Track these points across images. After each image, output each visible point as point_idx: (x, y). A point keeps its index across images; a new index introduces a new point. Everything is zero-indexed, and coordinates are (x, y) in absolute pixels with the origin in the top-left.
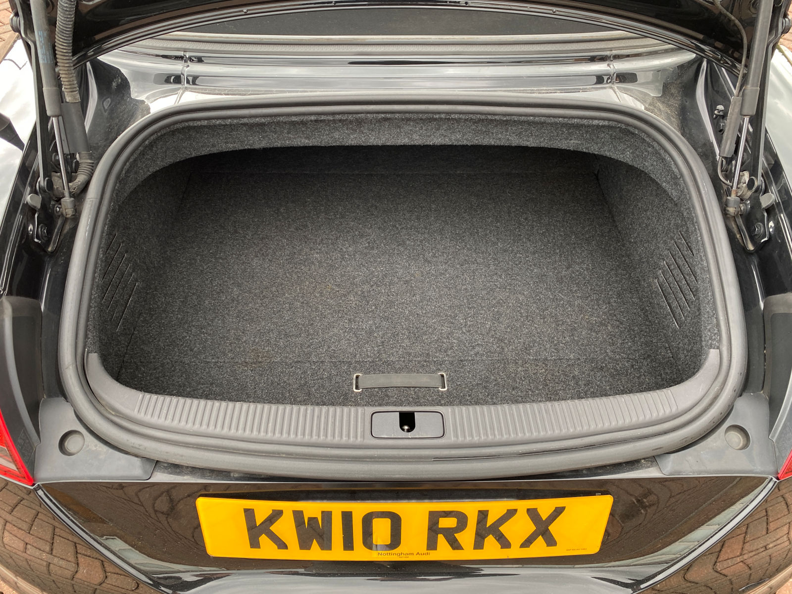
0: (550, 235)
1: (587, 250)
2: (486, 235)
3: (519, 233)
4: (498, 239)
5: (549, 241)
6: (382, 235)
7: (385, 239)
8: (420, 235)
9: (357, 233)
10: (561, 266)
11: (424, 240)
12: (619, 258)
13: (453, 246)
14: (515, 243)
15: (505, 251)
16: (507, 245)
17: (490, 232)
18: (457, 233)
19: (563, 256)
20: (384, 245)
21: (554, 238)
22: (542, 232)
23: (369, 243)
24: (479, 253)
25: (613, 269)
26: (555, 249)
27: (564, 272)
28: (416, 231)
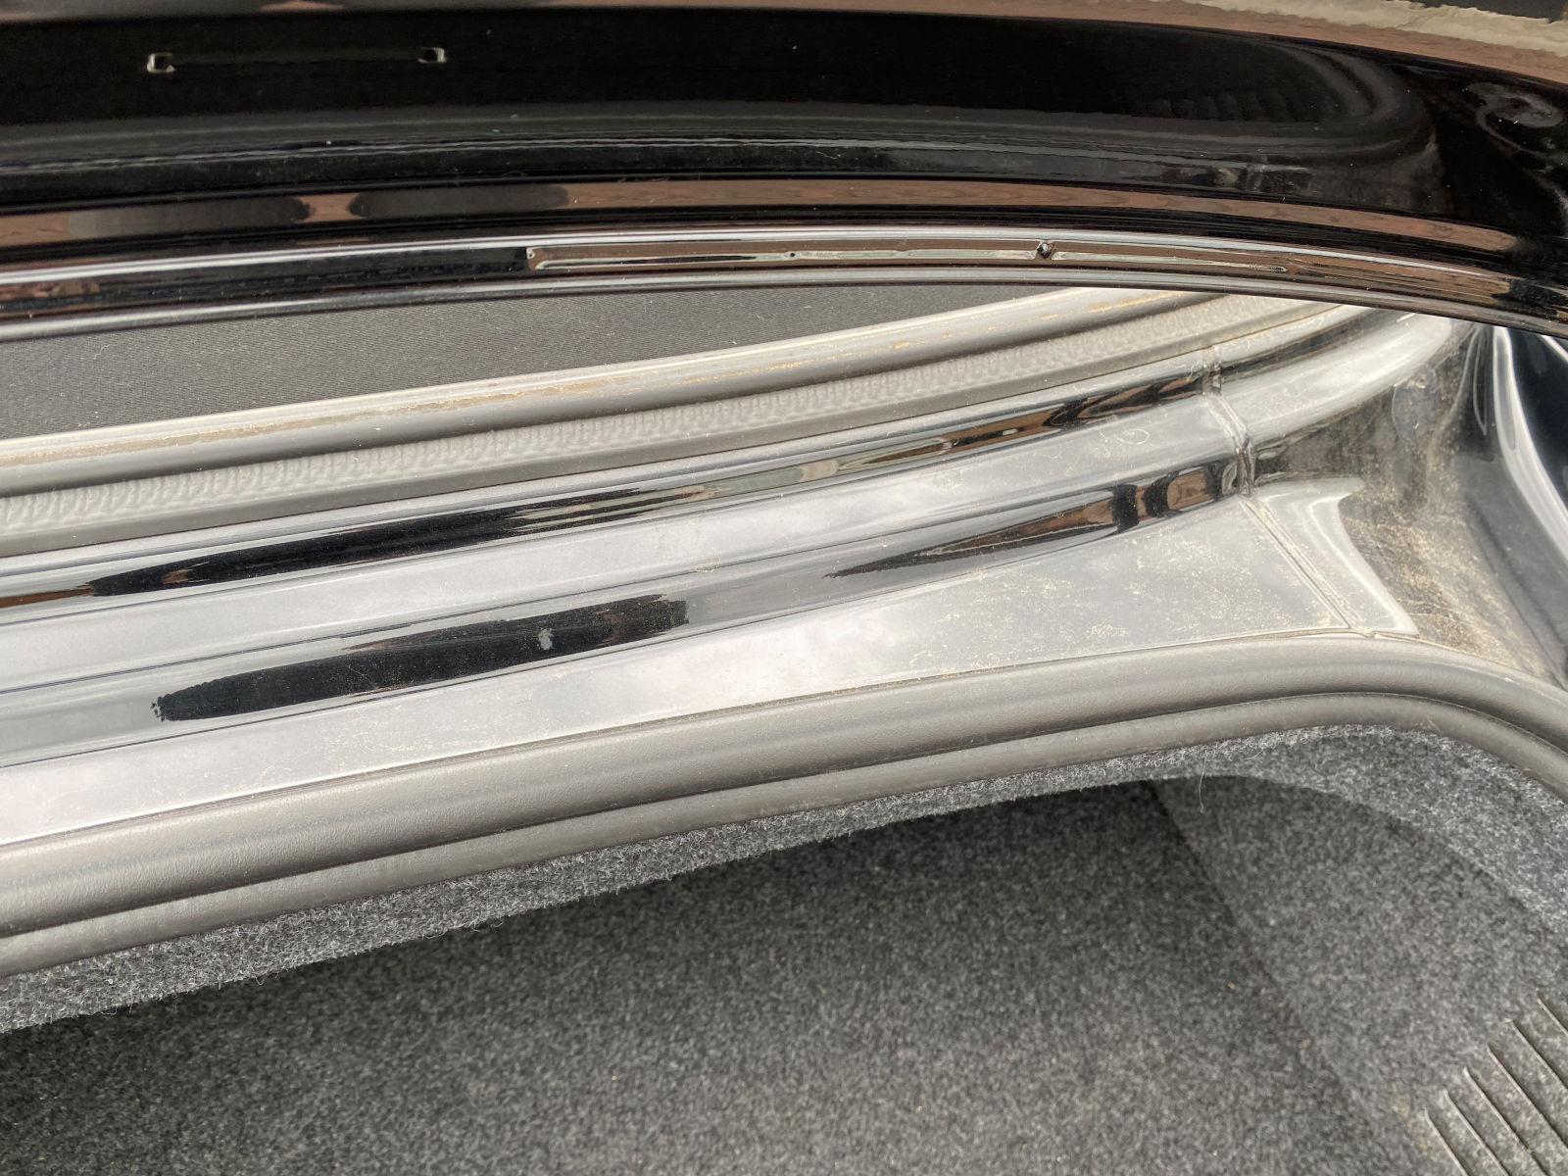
0: (985, 926)
1: (1122, 968)
2: (767, 973)
3: (882, 939)
4: (812, 985)
5: (988, 954)
6: (367, 1072)
7: (379, 1092)
8: (518, 1035)
9: (254, 1089)
10: (1062, 1071)
11: (538, 1057)
12: (1234, 981)
13: (656, 1064)
14: (876, 990)
15: (850, 1045)
16: (853, 1009)
17: (778, 958)
18: (657, 991)
19: (1054, 1017)
20: (376, 1128)
21: (1002, 940)
22: (954, 915)
23: (309, 1132)
24: (757, 1077)
25: (1233, 1046)
26: (1020, 994)
27: (1081, 1106)
28: (502, 1018)
